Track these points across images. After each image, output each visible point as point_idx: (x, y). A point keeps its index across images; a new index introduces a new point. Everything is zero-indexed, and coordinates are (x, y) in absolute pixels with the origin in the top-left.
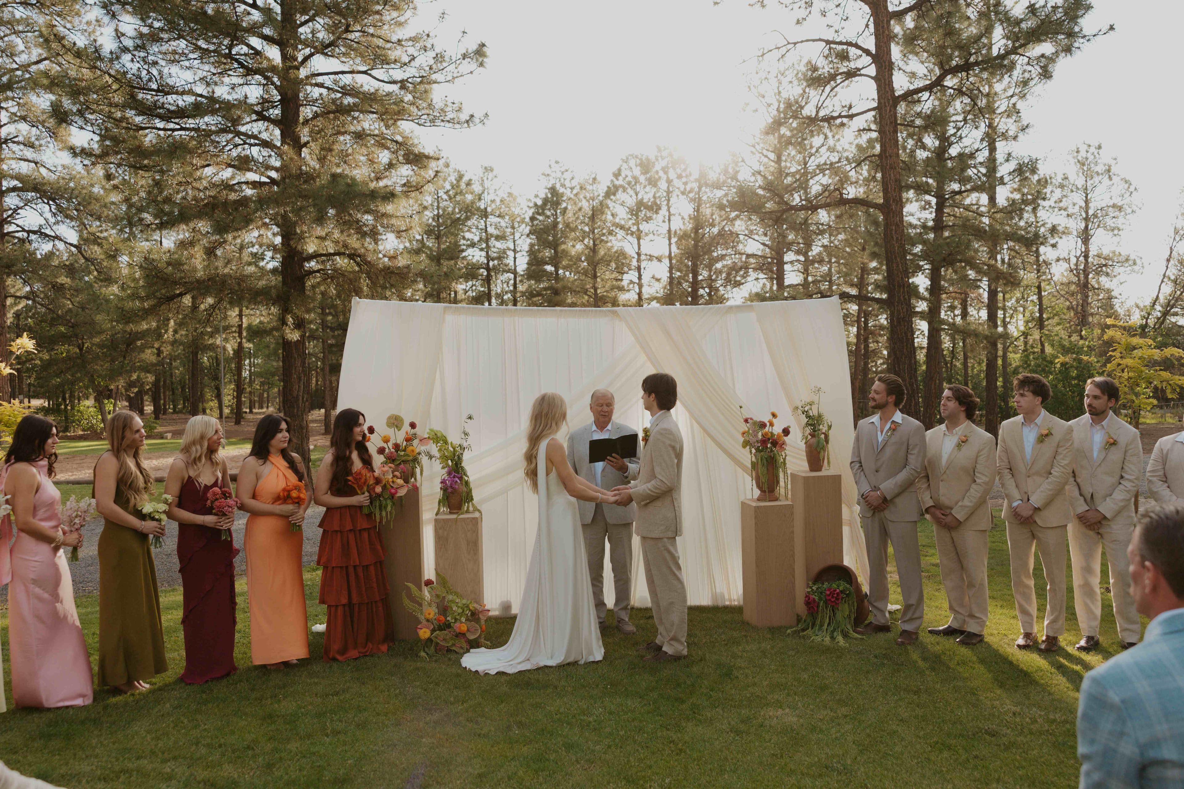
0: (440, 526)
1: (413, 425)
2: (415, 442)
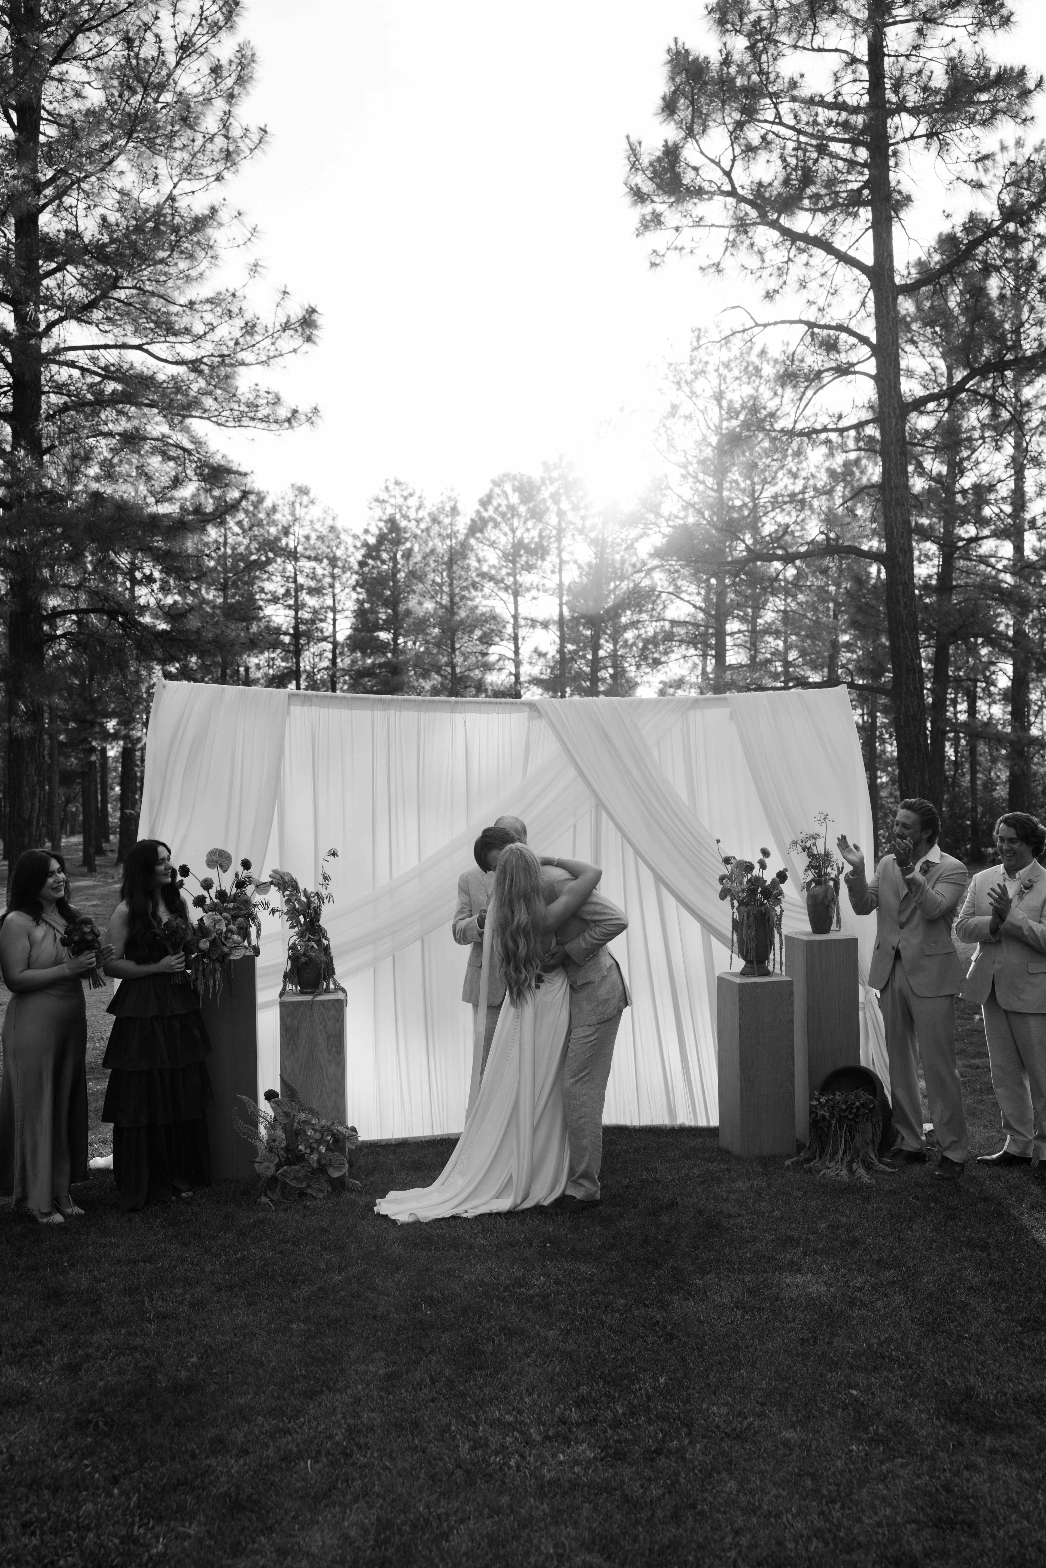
0: (288, 1011)
1: (246, 864)
2: (250, 890)
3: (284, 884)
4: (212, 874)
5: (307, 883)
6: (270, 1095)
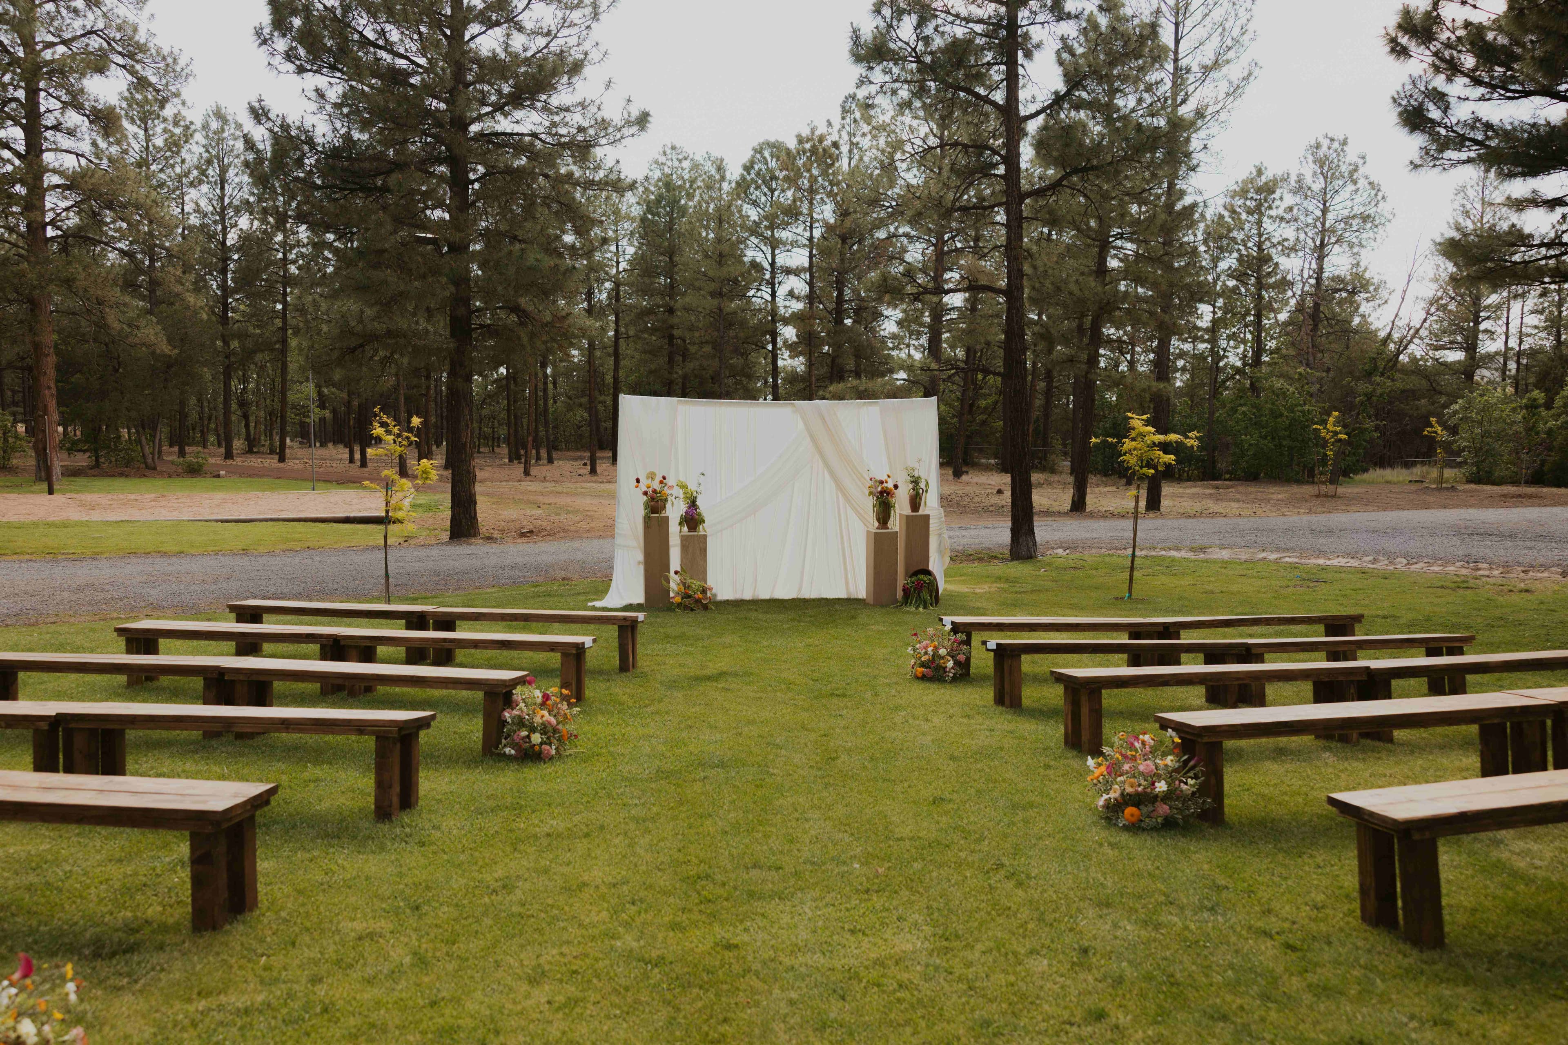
0: (684, 539)
1: (664, 478)
2: (666, 488)
3: (683, 486)
4: (649, 482)
5: (692, 487)
6: (676, 573)
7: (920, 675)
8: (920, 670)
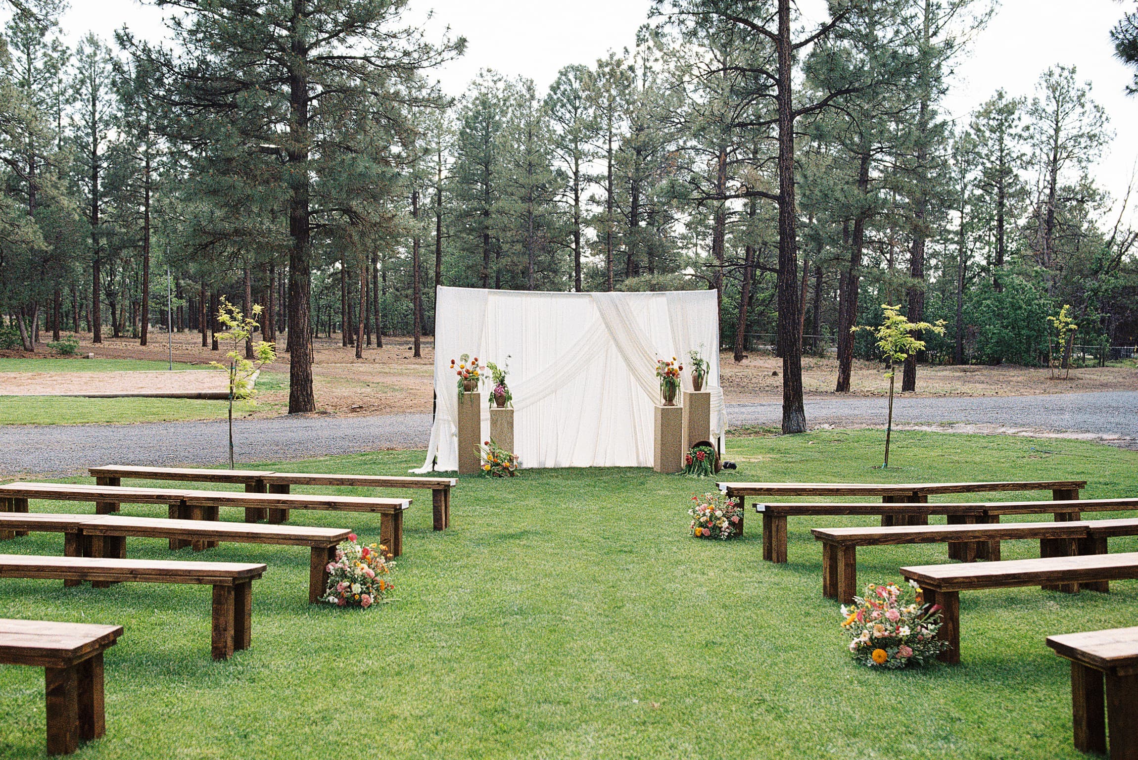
0: (493, 413)
1: (476, 360)
2: (478, 369)
3: (493, 367)
6: (486, 443)
7: (699, 534)
8: (699, 530)
